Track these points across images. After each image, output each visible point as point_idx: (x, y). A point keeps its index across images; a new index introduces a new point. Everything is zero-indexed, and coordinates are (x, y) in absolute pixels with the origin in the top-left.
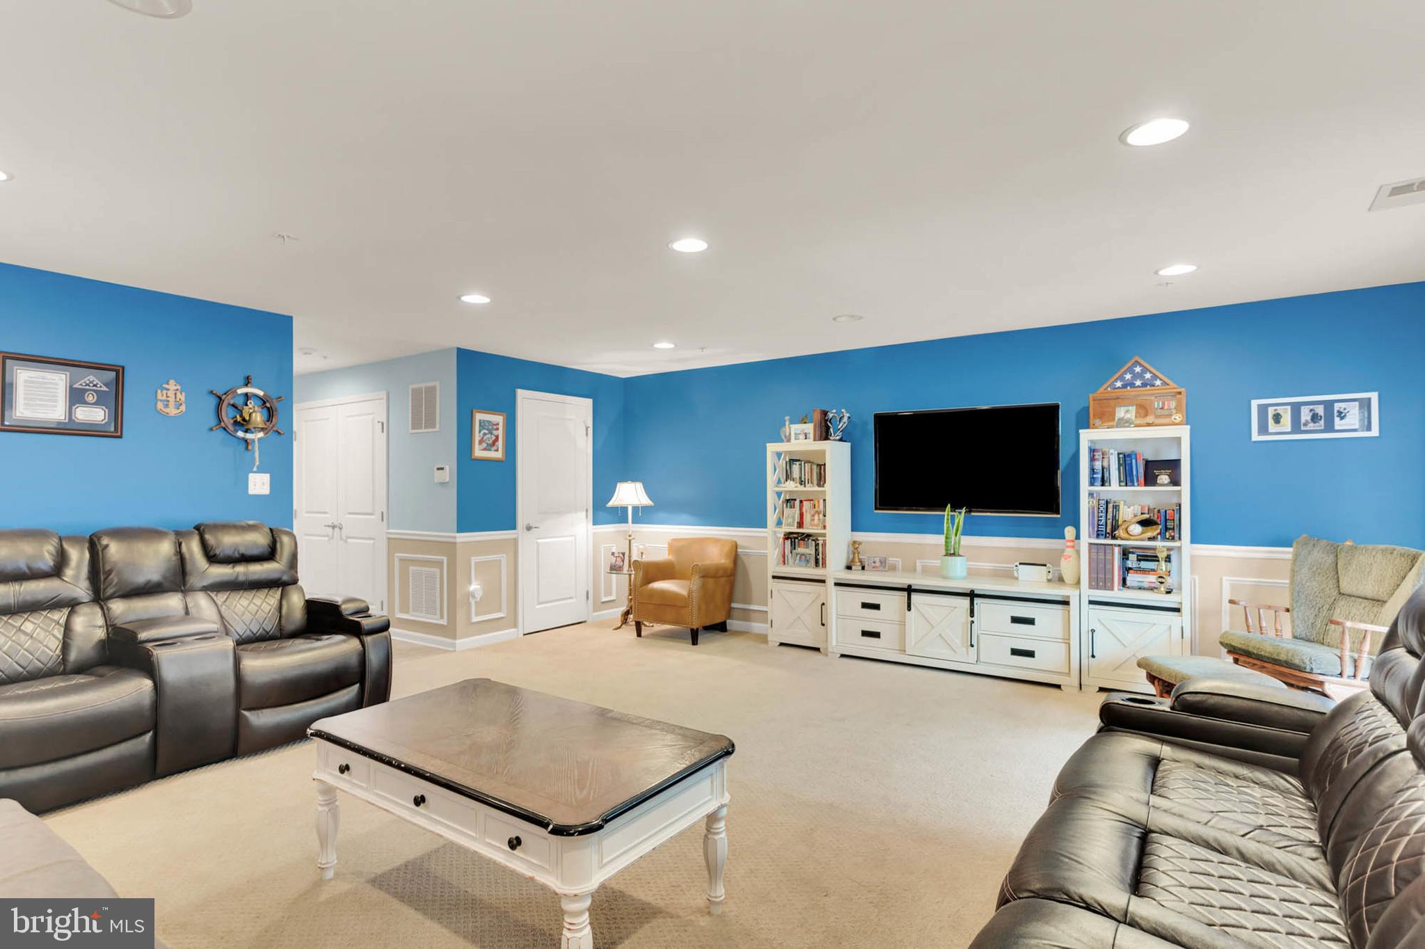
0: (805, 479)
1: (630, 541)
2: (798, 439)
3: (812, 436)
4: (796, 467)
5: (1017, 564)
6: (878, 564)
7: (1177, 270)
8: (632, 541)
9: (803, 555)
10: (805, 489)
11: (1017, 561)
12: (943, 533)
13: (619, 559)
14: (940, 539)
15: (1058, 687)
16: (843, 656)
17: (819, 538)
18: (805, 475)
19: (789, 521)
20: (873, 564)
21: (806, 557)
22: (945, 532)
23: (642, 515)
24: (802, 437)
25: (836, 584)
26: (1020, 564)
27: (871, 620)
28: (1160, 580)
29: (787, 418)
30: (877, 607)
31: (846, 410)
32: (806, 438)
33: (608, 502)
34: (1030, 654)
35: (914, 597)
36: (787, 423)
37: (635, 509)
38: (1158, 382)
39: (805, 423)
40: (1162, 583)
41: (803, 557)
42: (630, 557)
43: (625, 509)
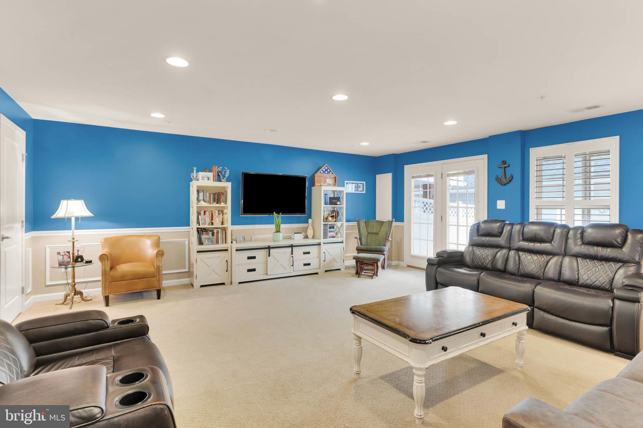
0: (206, 200)
1: (73, 242)
2: (204, 180)
3: (212, 179)
4: (201, 194)
5: (294, 233)
6: (241, 239)
7: (365, 144)
8: (75, 242)
9: (209, 239)
10: (210, 205)
11: (293, 232)
12: (274, 224)
13: (65, 257)
14: (273, 226)
15: (317, 273)
16: (239, 283)
17: (214, 230)
18: (206, 198)
19: (203, 222)
20: (240, 240)
21: (211, 240)
22: (275, 223)
23: (82, 223)
24: (206, 179)
25: (237, 250)
26: (295, 233)
27: (252, 264)
28: (336, 234)
29: (195, 168)
30: (254, 258)
31: (227, 168)
32: (208, 180)
33: (52, 216)
34: (309, 264)
35: (272, 250)
36: (195, 171)
37: (77, 219)
38: (331, 173)
39: (206, 172)
40: (337, 235)
41: (209, 240)
42: (73, 254)
43: (69, 219)
